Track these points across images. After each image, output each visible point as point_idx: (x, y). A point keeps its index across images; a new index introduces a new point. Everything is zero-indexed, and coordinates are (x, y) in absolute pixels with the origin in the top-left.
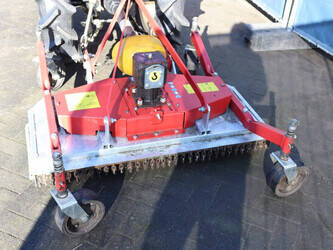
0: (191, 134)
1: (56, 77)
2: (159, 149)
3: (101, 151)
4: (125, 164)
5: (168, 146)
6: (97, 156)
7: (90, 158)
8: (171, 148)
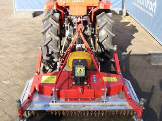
0: (98, 101)
1: (47, 68)
2: (79, 107)
3: (51, 104)
4: (61, 112)
5: (84, 106)
6: (49, 106)
7: (45, 106)
8: (86, 107)
